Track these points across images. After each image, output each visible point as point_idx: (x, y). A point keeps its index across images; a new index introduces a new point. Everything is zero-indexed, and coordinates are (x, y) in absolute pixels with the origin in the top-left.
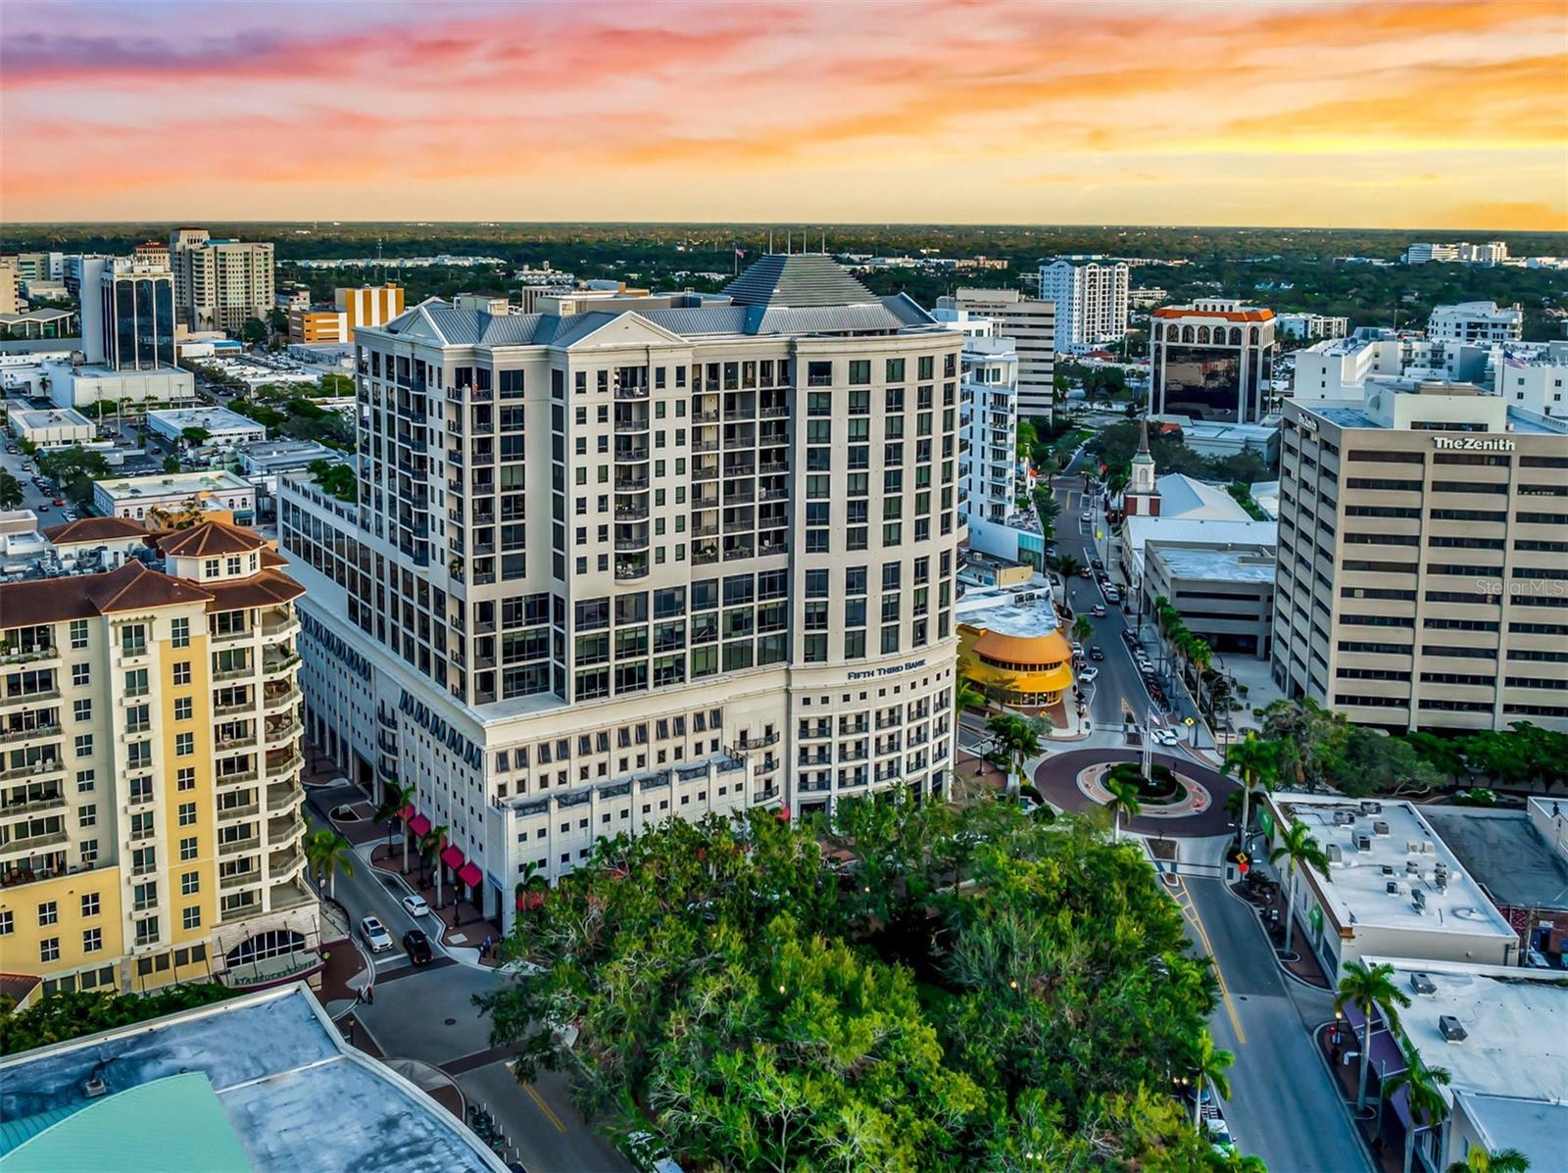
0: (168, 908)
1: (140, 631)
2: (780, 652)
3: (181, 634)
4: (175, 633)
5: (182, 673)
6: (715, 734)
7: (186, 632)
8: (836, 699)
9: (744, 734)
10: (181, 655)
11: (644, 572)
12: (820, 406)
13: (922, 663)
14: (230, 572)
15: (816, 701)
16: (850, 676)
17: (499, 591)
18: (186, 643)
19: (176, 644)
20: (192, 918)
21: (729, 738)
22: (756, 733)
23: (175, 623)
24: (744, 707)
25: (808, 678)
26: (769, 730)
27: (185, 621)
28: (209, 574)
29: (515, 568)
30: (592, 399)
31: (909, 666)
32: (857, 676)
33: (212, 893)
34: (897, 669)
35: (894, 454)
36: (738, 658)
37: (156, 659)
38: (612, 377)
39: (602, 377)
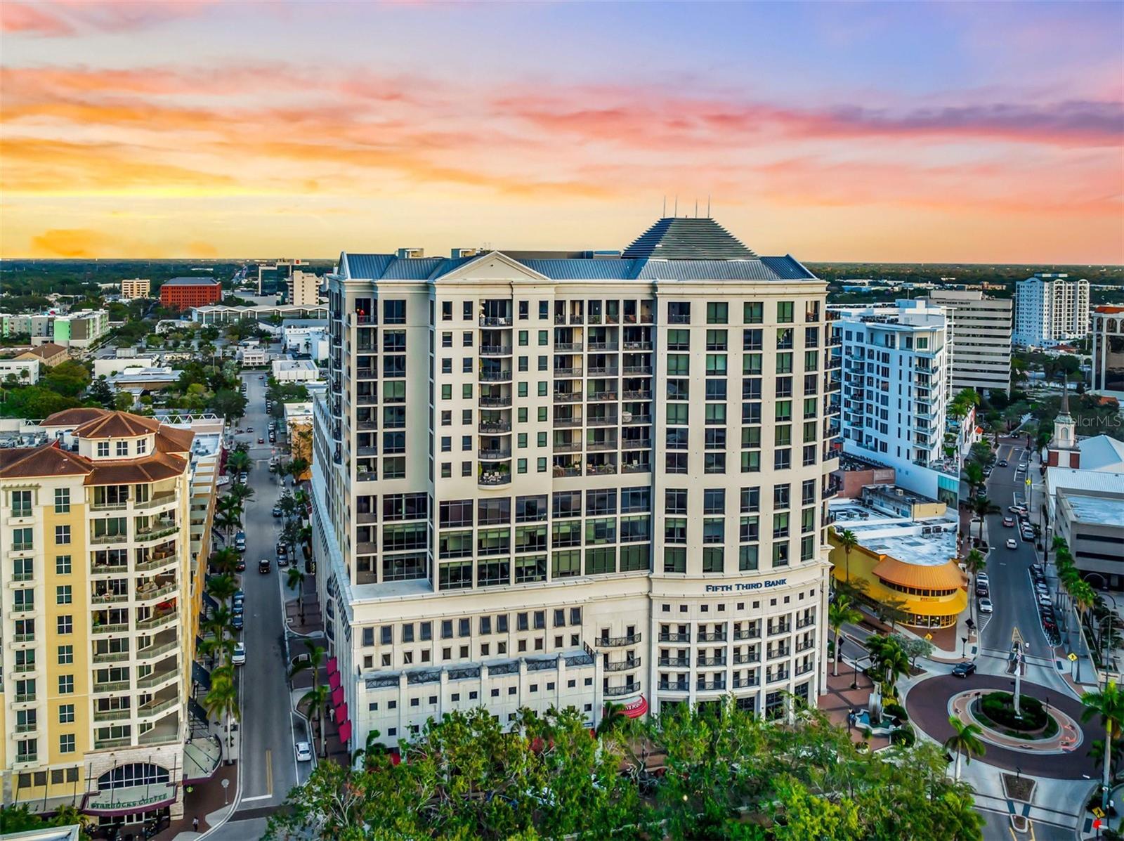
0: (46, 732)
1: (27, 496)
2: (640, 560)
3: (62, 501)
4: (58, 501)
5: (63, 535)
6: (576, 630)
7: (67, 500)
8: (694, 608)
9: (605, 633)
10: (62, 519)
11: (507, 479)
12: (680, 342)
13: (783, 582)
14: (119, 453)
15: (675, 608)
16: (708, 588)
17: (381, 487)
18: (67, 509)
19: (58, 510)
20: (68, 744)
21: (589, 635)
22: (618, 632)
23: (58, 492)
24: (607, 608)
25: (668, 587)
26: (631, 630)
27: (67, 491)
28: (100, 453)
29: (396, 469)
30: (458, 325)
31: (768, 584)
32: (715, 589)
33: (87, 726)
34: (756, 586)
35: (752, 388)
36: (600, 564)
37: (41, 520)
38: (477, 309)
39: (468, 306)
